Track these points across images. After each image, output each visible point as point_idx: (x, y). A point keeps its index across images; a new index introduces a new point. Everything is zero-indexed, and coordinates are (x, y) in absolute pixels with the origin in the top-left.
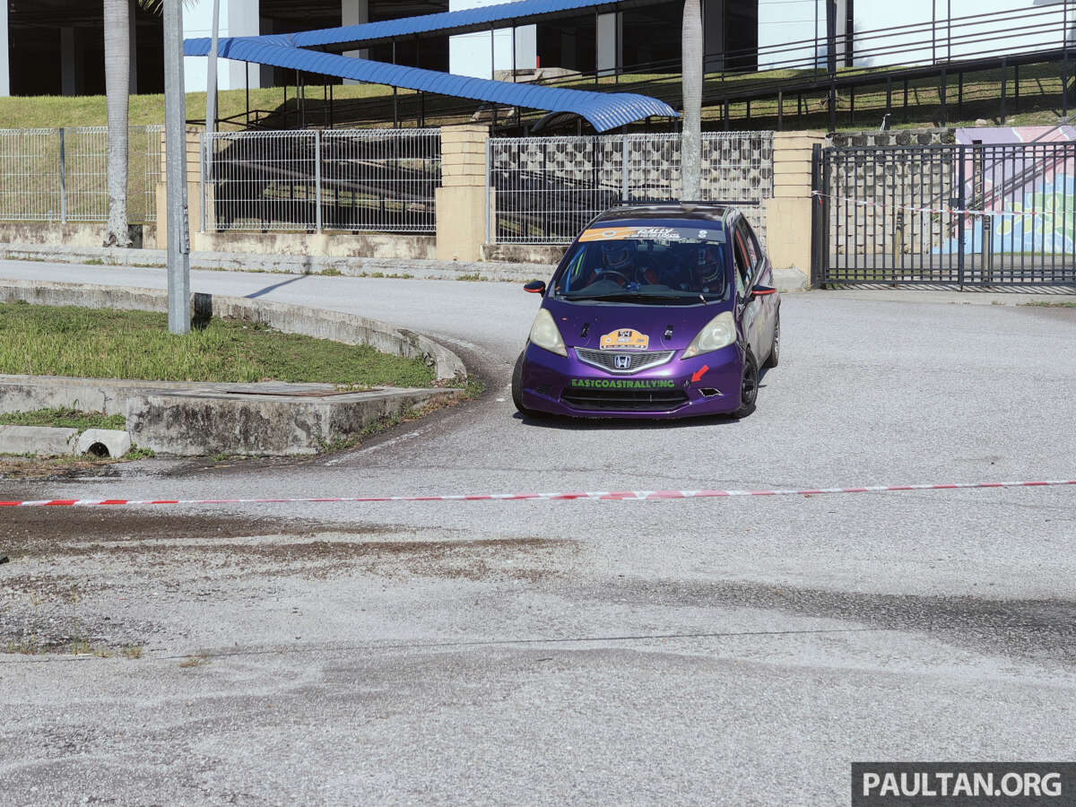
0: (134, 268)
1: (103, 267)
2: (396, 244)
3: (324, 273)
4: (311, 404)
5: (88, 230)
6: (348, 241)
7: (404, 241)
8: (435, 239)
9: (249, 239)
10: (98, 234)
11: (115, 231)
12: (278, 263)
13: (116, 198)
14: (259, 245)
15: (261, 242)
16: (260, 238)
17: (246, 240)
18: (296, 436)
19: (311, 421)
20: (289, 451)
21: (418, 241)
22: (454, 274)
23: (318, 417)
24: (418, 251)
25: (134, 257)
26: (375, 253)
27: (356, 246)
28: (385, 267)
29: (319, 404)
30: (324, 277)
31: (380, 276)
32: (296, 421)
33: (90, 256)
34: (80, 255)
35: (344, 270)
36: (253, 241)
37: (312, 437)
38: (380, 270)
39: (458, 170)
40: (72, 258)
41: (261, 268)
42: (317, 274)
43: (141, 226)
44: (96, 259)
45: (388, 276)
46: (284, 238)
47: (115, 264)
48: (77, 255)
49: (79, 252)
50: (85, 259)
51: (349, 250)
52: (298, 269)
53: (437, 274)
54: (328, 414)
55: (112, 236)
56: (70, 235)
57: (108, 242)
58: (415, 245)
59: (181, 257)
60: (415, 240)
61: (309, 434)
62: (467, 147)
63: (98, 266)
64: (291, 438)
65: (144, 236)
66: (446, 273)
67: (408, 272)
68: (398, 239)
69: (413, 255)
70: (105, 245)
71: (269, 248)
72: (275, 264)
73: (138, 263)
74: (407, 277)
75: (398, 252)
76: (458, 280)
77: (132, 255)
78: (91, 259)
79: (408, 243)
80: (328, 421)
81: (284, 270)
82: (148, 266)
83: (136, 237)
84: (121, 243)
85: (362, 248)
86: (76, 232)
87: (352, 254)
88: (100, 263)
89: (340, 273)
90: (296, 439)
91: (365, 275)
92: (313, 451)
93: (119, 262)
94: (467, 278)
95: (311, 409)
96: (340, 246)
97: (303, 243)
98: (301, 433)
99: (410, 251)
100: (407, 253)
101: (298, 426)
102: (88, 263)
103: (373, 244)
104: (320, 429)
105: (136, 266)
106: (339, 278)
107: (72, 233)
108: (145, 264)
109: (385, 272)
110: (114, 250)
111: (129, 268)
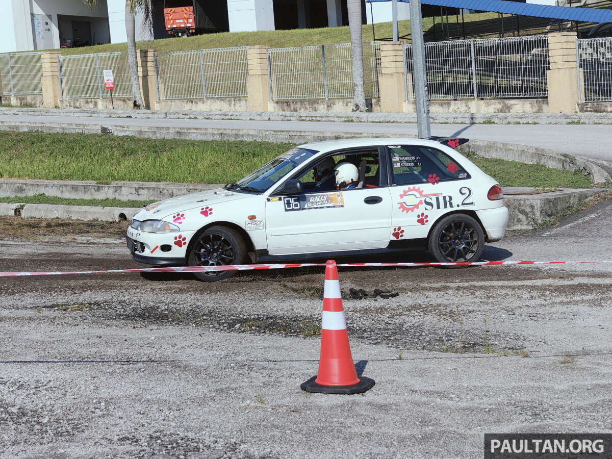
0: (372, 123)
1: (353, 123)
2: (524, 104)
3: (484, 123)
4: (528, 200)
5: (341, 103)
6: (494, 104)
7: (528, 102)
8: (548, 100)
9: (435, 105)
10: (347, 105)
11: (358, 103)
12: (457, 118)
13: (358, 84)
14: (441, 108)
15: (442, 106)
16: (441, 104)
17: (433, 105)
18: (519, 219)
19: (528, 210)
20: (515, 228)
21: (537, 102)
22: (565, 121)
23: (532, 207)
24: (537, 108)
25: (372, 117)
26: (511, 110)
27: (499, 106)
28: (522, 118)
29: (532, 199)
30: (484, 125)
31: (519, 123)
32: (519, 209)
33: (346, 117)
34: (341, 117)
35: (496, 121)
36: (437, 106)
37: (529, 219)
38: (518, 120)
39: (560, 59)
40: (336, 119)
41: (446, 121)
42: (480, 123)
43: (371, 99)
44: (350, 119)
45: (523, 123)
46: (455, 104)
47: (361, 122)
48: (339, 117)
49: (340, 116)
50: (343, 119)
51: (495, 109)
52: (468, 121)
53: (554, 121)
54: (539, 205)
55: (357, 106)
56: (331, 106)
57: (355, 109)
58: (535, 104)
59: (425, 115)
60: (535, 102)
61: (527, 218)
62: (565, 46)
63: (351, 123)
64: (516, 220)
65: (374, 105)
66: (559, 120)
67: (536, 121)
68: (525, 101)
69: (534, 110)
70: (353, 111)
71: (447, 109)
72: (454, 118)
73: (374, 121)
74: (535, 123)
75: (525, 109)
76: (567, 124)
77: (370, 116)
78: (347, 119)
79: (531, 104)
80: (539, 209)
81: (460, 122)
82: (380, 122)
83: (369, 106)
84: (362, 110)
85: (503, 107)
86: (334, 104)
87: (497, 111)
88: (352, 121)
89: (494, 122)
90: (519, 221)
91: (509, 123)
92: (531, 228)
93: (363, 121)
94: (573, 123)
95: (528, 202)
96: (489, 107)
97: (467, 106)
98: (522, 217)
99: (532, 108)
100: (531, 109)
101: (520, 212)
102: (346, 121)
103: (509, 105)
104: (534, 214)
105: (373, 122)
106: (493, 125)
107: (332, 105)
108: (378, 121)
109: (521, 121)
110: (358, 114)
111: (369, 124)
